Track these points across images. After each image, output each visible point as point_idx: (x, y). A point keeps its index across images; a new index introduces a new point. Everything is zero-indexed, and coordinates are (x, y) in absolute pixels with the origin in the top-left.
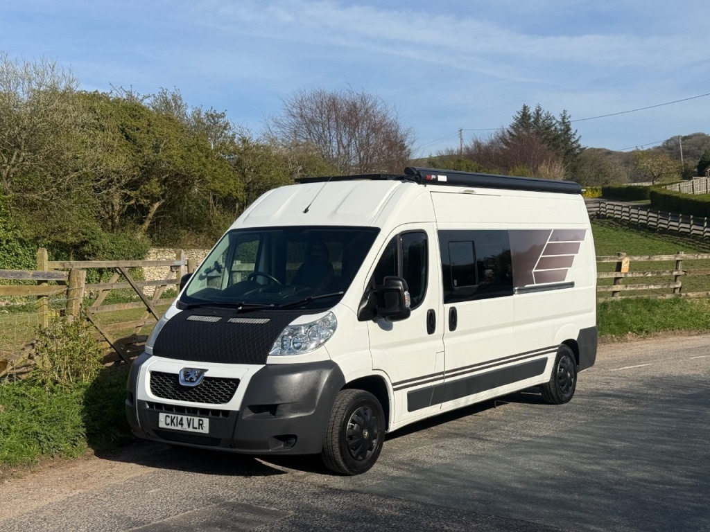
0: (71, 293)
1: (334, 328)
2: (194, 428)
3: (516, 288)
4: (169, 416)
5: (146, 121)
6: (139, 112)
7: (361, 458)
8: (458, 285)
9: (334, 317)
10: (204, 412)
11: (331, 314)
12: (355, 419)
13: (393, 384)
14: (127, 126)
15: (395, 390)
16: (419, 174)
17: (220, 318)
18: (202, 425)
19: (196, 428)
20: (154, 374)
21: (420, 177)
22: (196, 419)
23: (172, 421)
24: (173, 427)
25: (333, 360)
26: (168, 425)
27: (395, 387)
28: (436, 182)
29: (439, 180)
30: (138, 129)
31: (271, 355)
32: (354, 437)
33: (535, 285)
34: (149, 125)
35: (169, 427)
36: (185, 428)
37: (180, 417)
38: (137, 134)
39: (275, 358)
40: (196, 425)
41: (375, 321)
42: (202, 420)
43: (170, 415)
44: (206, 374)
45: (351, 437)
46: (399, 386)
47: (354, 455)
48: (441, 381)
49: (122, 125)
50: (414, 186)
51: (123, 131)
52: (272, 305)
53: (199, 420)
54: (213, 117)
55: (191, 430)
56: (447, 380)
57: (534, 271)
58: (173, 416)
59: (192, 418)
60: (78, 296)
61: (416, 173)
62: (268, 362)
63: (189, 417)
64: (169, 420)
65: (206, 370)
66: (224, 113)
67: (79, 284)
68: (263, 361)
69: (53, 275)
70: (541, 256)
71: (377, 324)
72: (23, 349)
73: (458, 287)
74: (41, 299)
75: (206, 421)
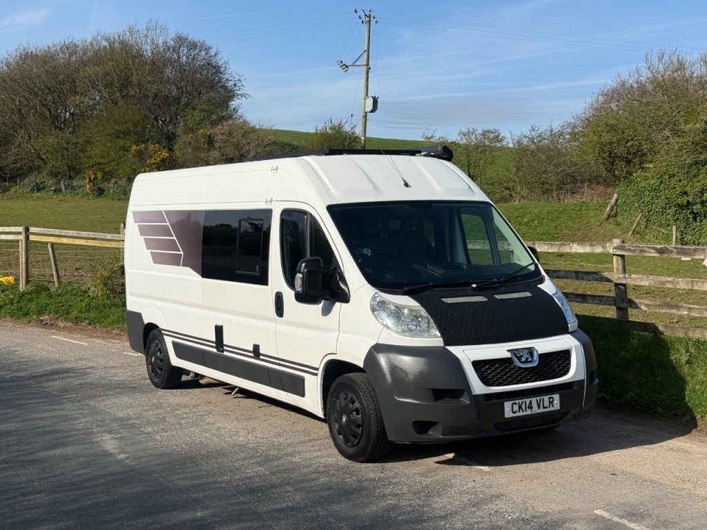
2: (544, 408)
4: (515, 403)
10: (554, 389)
18: (552, 402)
19: (546, 407)
22: (546, 398)
23: (520, 407)
24: (521, 414)
26: (516, 412)
35: (518, 414)
36: (536, 410)
37: (528, 401)
40: (546, 404)
42: (552, 398)
43: (517, 401)
53: (550, 398)
55: (542, 410)
58: (521, 401)
59: (542, 398)
63: (538, 398)
64: (516, 408)
75: (556, 397)
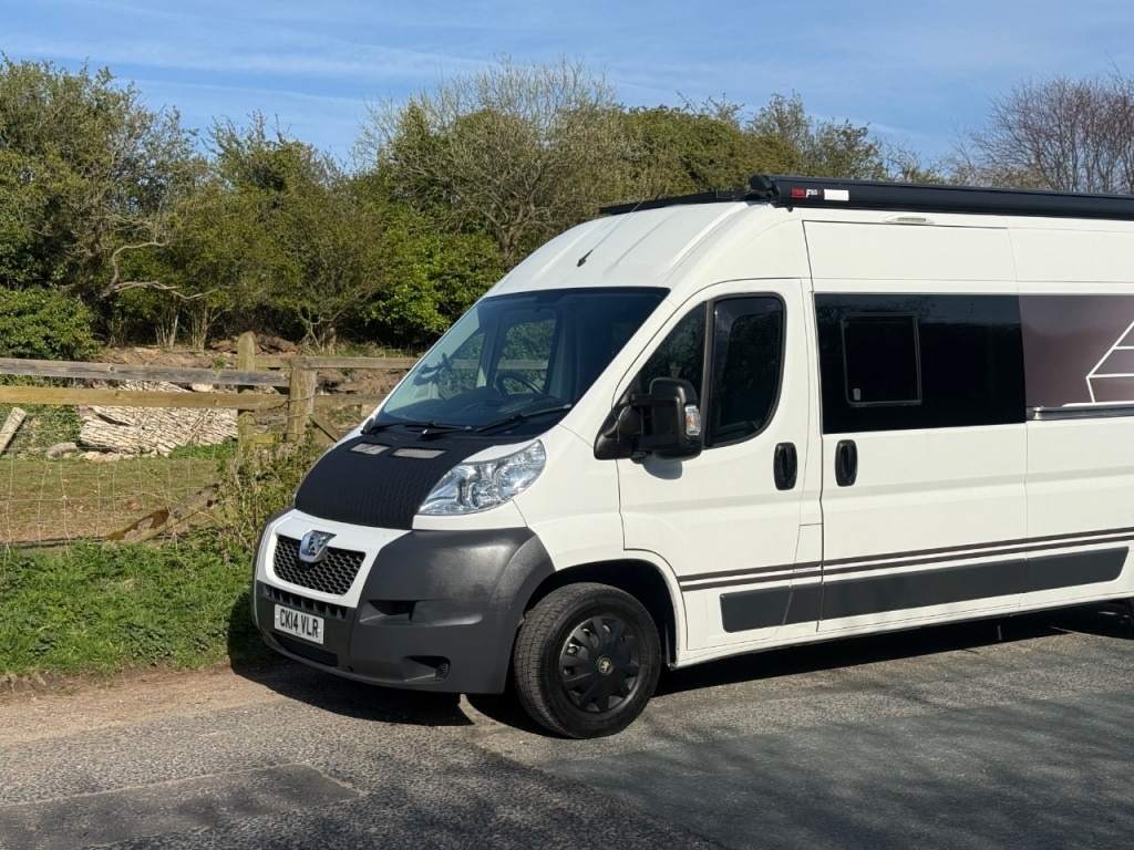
0: (292, 406)
1: (539, 470)
2: (307, 633)
3: (1038, 409)
4: (284, 611)
5: (728, 149)
6: (717, 134)
7: (598, 710)
8: (862, 400)
9: (542, 449)
10: (321, 607)
11: (537, 445)
12: (578, 637)
13: (680, 579)
14: (695, 158)
15: (684, 589)
16: (773, 189)
17: (384, 448)
18: (316, 629)
19: (310, 634)
20: (282, 539)
21: (776, 193)
22: (312, 619)
23: (287, 619)
24: (286, 630)
25: (532, 527)
26: (282, 625)
27: (683, 584)
28: (819, 202)
29: (826, 198)
30: (712, 162)
31: (422, 514)
32: (578, 669)
33: (1094, 403)
34: (731, 155)
35: (283, 629)
36: (299, 631)
37: (295, 612)
38: (708, 170)
39: (427, 520)
40: (311, 628)
41: (636, 461)
42: (317, 621)
43: (286, 609)
44: (332, 543)
45: (571, 669)
46: (694, 582)
47: (578, 703)
48: (816, 580)
49: (686, 157)
50: (767, 211)
51: (688, 165)
52: (469, 428)
53: (315, 621)
54: (851, 136)
55: (304, 635)
56: (828, 579)
57: (1091, 375)
58: (289, 610)
59: (308, 616)
60: (302, 411)
61: (768, 186)
62: (414, 527)
63: (305, 615)
64: (284, 618)
65: (333, 535)
66: (865, 129)
67: (303, 393)
68: (405, 523)
69: (261, 377)
70: (1115, 347)
71: (641, 466)
72: (200, 493)
73: (864, 404)
74: (243, 414)
75: (321, 623)
